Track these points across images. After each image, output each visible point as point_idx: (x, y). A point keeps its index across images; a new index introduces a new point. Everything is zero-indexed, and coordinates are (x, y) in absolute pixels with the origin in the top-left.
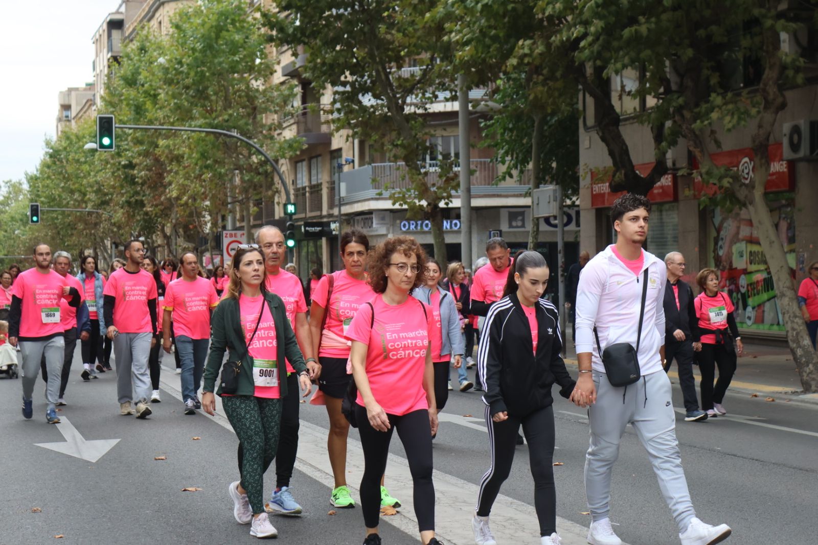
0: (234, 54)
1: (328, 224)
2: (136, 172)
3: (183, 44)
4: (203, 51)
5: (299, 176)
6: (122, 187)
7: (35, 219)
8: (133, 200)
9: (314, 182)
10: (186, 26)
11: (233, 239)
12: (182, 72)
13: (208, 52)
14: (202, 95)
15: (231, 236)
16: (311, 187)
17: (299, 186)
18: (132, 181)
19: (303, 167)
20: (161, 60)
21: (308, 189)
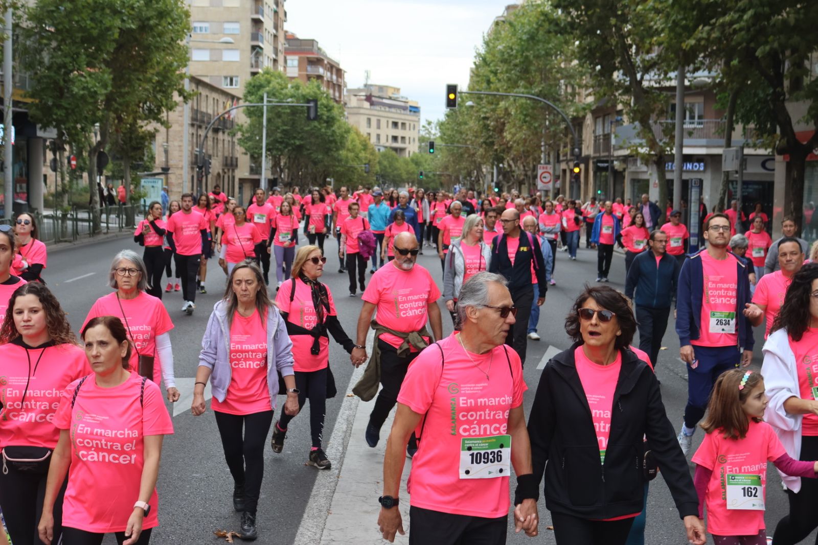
0: (549, 43)
1: (612, 162)
2: (489, 122)
3: (514, 34)
4: (528, 40)
5: (597, 127)
6: (482, 132)
7: (432, 151)
8: (488, 141)
9: (606, 132)
10: (515, 23)
11: (545, 170)
12: (512, 55)
13: (530, 42)
14: (526, 71)
15: (543, 168)
17: (597, 134)
18: (486, 127)
19: (600, 121)
20: (500, 47)
21: (602, 137)
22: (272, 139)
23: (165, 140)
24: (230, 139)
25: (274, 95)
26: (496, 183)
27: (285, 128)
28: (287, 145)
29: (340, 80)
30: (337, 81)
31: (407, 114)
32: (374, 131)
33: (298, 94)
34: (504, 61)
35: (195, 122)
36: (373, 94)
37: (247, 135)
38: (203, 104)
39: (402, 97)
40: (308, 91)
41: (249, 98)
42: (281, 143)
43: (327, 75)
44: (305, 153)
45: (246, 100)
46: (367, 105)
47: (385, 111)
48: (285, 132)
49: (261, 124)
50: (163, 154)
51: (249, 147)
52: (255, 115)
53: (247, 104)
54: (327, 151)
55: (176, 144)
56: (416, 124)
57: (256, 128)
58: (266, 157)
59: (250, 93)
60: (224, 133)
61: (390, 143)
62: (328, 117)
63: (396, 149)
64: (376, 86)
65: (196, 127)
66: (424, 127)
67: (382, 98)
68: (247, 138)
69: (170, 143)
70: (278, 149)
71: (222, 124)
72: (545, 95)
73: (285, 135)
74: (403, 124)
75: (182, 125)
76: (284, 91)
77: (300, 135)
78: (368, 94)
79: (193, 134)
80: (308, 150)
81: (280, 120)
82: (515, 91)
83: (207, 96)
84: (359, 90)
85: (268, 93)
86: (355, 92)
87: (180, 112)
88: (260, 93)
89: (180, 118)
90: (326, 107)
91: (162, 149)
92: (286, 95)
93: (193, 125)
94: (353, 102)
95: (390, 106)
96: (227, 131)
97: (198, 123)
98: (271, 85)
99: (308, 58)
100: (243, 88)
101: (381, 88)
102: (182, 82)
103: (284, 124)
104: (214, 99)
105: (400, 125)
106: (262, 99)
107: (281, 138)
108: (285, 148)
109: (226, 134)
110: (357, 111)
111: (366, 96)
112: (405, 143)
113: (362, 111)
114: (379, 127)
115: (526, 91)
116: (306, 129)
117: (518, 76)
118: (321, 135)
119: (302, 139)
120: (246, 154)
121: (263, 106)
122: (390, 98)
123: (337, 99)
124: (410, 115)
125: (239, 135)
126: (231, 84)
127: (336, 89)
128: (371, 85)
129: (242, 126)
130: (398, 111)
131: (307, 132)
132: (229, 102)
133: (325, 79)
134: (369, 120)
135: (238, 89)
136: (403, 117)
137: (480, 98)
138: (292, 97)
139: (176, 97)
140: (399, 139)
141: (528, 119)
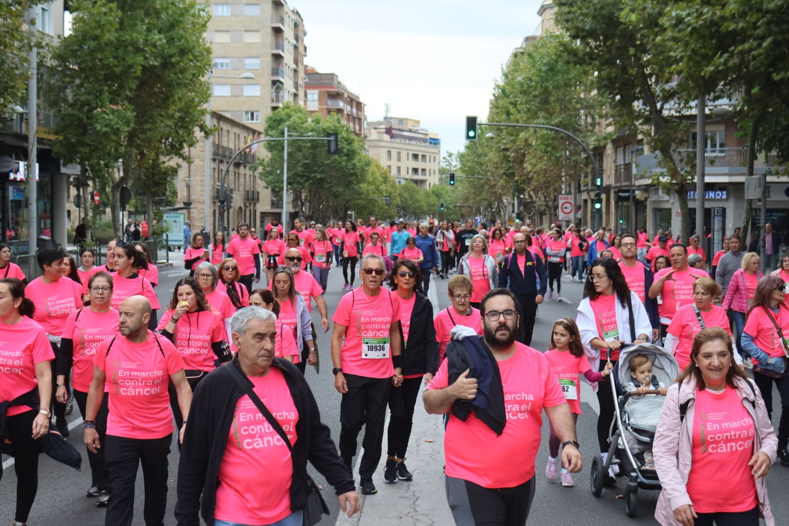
0: (568, 74)
1: (634, 191)
2: (509, 153)
3: (533, 66)
4: (547, 72)
5: (618, 157)
6: (502, 163)
7: (452, 182)
8: (508, 172)
9: (627, 162)
10: (535, 54)
11: (566, 201)
12: (531, 86)
13: (550, 73)
14: (546, 102)
15: (564, 198)
16: (625, 165)
17: (618, 164)
18: (506, 158)
19: (620, 150)
20: (519, 78)
21: (622, 166)
22: (293, 173)
23: (187, 175)
24: (251, 173)
25: (295, 129)
26: (517, 214)
27: (306, 161)
28: (308, 178)
29: (360, 113)
30: (357, 114)
31: (427, 147)
32: (394, 164)
33: (318, 128)
34: (524, 93)
35: (216, 157)
36: (393, 127)
37: (268, 169)
38: (225, 139)
39: (422, 130)
40: (328, 124)
41: (270, 133)
42: (302, 176)
43: (347, 109)
44: (326, 186)
45: (267, 135)
46: (387, 137)
47: (405, 144)
48: (305, 166)
49: (282, 158)
50: (185, 189)
51: (270, 181)
52: (276, 150)
53: (268, 138)
54: (348, 185)
55: (198, 178)
56: (436, 156)
57: (277, 161)
58: (287, 190)
59: (271, 127)
60: (245, 167)
61: (411, 176)
62: (348, 150)
63: (416, 182)
64: (396, 118)
65: (217, 161)
66: (444, 158)
67: (403, 131)
68: (268, 172)
69: (192, 178)
70: (299, 183)
71: (243, 158)
72: (566, 126)
73: (305, 168)
74: (424, 156)
75: (203, 160)
76: (304, 126)
77: (321, 169)
78: (388, 127)
79: (214, 169)
80: (329, 183)
81: (300, 154)
82: (535, 122)
83: (228, 131)
84: (379, 123)
85: (289, 127)
86: (375, 126)
87: (201, 147)
88: (280, 127)
89: (202, 153)
90: (346, 140)
91: (184, 184)
92: (306, 128)
93: (214, 160)
94: (373, 135)
95: (410, 139)
96: (248, 166)
97: (220, 158)
98: (291, 119)
99: (328, 92)
100: (264, 123)
101: (401, 121)
102: (203, 118)
103: (305, 157)
104: (235, 133)
105: (420, 157)
106: (283, 133)
107: (302, 171)
108: (306, 181)
109: (247, 168)
110: (377, 144)
111: (386, 129)
112: (425, 175)
113: (382, 144)
114: (399, 160)
115: (545, 122)
116: (327, 162)
117: (538, 108)
118: (342, 168)
119: (322, 172)
120: (267, 188)
121: (284, 140)
122: (410, 131)
123: (358, 132)
124: (430, 147)
125: (260, 169)
126: (252, 118)
127: (357, 122)
128: (391, 118)
129: (263, 160)
130: (419, 143)
131: (327, 165)
132: (251, 137)
133: (345, 112)
134: (389, 153)
135: (259, 124)
136: (423, 149)
137: (500, 130)
138: (312, 131)
139: (198, 133)
140: (420, 171)
141: (548, 149)
